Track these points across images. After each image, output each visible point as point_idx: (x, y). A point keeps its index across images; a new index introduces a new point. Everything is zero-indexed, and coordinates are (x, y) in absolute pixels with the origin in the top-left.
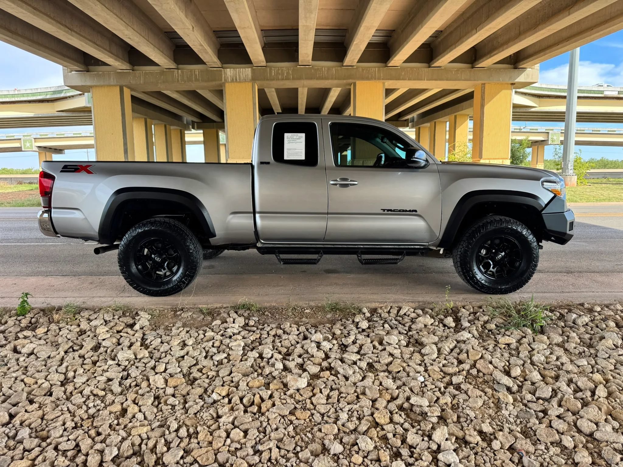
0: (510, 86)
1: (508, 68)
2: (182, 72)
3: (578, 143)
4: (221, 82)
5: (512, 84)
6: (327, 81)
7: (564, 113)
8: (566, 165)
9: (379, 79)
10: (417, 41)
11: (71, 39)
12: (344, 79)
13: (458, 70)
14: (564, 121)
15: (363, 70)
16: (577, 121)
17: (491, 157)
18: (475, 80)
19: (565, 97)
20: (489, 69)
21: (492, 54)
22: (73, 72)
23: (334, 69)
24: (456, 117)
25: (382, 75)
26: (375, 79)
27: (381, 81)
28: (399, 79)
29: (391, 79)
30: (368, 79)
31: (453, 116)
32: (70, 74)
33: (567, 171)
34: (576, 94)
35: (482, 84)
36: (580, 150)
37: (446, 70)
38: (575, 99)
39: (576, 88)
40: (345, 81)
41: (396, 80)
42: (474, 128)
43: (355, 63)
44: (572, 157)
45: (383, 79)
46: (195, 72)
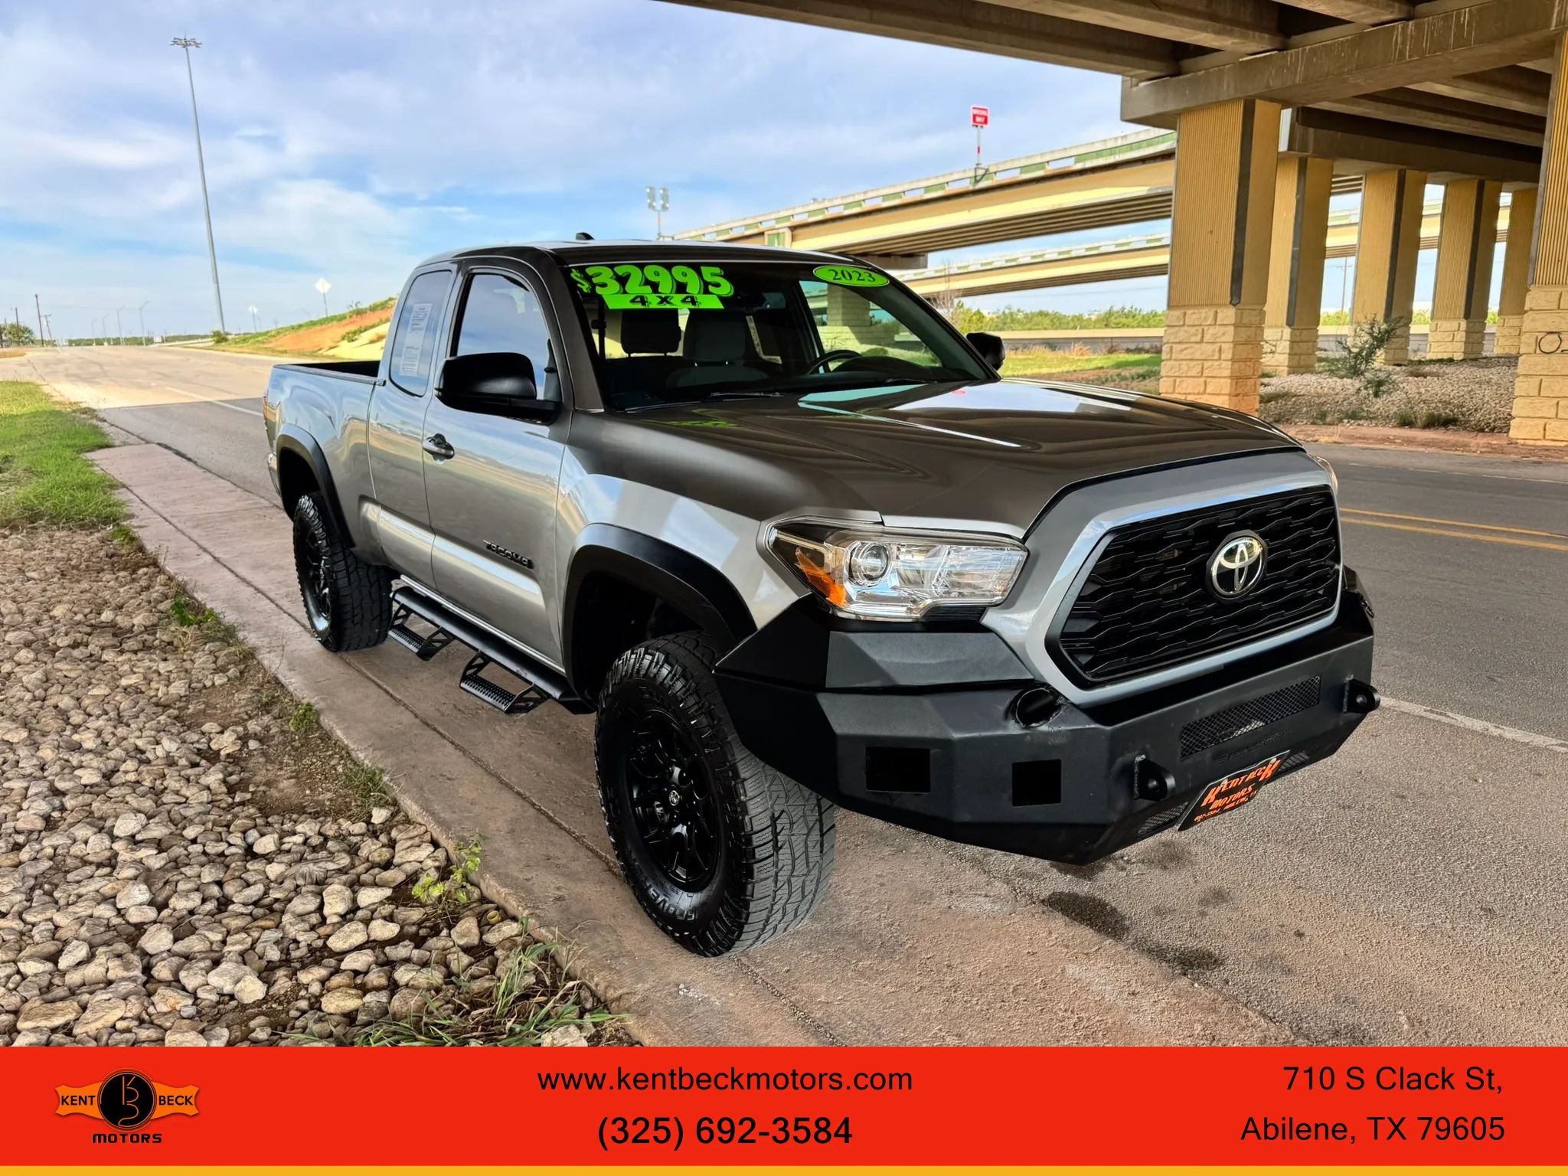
2: (1418, 27)
4: (1545, 33)
11: (1073, 11)
22: (1143, 84)
32: (1135, 89)
46: (1458, 16)
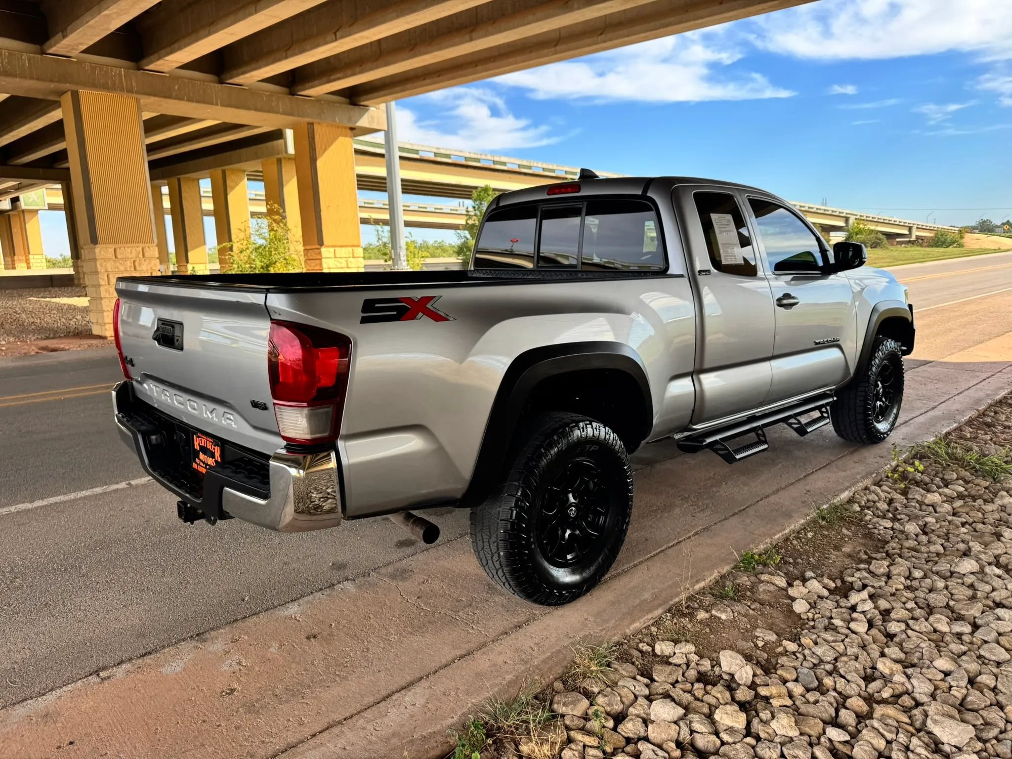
0: (349, 131)
1: (342, 103)
3: (408, 224)
5: (352, 129)
6: (9, 79)
7: (384, 179)
8: (398, 255)
9: (130, 91)
10: (232, 34)
12: (51, 81)
13: (272, 94)
14: (386, 191)
15: (93, 69)
16: (403, 192)
17: (336, 244)
18: (299, 116)
19: (382, 156)
20: (318, 100)
21: (332, 77)
23: (25, 56)
24: (224, 173)
25: (134, 84)
26: (122, 90)
27: (135, 95)
28: (170, 97)
29: (155, 96)
30: (105, 87)
31: (218, 171)
33: (399, 262)
34: (397, 154)
35: (308, 123)
36: (410, 234)
37: (251, 92)
38: (397, 160)
39: (396, 145)
40: (52, 85)
41: (165, 97)
42: (266, 195)
43: (74, 53)
44: (402, 242)
45: (138, 93)
